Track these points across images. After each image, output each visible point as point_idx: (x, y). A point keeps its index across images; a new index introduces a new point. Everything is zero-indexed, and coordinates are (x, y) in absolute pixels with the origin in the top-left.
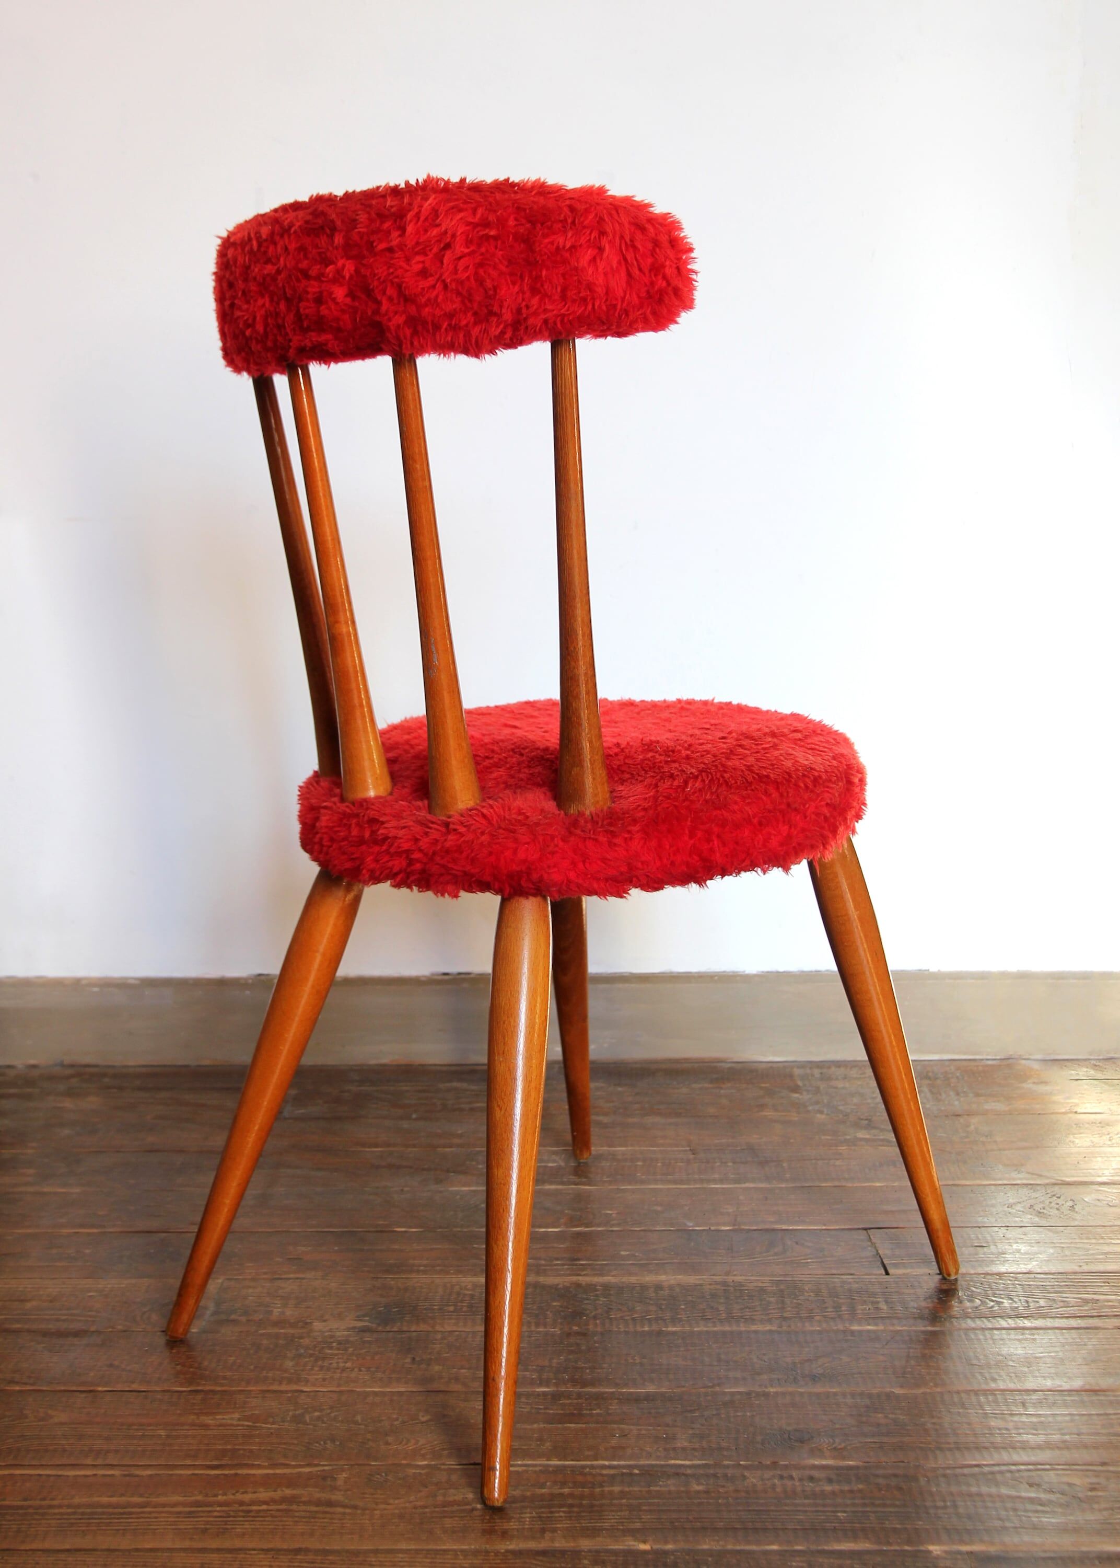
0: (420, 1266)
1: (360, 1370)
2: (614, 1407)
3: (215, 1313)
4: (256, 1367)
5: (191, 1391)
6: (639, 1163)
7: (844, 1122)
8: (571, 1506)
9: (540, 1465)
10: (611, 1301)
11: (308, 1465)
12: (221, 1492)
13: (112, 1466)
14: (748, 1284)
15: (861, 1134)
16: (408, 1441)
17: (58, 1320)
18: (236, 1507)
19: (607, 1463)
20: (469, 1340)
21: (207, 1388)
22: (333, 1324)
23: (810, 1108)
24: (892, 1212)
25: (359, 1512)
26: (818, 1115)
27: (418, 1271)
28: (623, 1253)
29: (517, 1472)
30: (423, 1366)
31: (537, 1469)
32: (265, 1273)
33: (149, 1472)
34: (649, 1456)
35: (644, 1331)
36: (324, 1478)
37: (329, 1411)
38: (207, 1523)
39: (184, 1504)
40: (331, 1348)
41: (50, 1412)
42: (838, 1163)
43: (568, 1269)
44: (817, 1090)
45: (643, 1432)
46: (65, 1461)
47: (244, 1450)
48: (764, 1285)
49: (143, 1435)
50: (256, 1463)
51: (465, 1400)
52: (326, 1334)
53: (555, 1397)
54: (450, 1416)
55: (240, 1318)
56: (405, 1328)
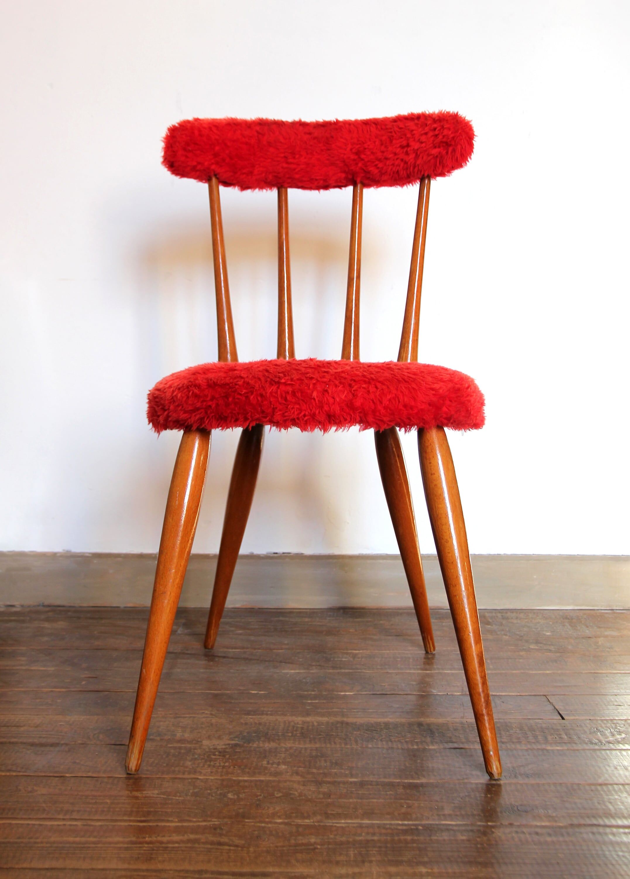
0: (268, 711)
1: (234, 768)
2: (401, 790)
4: (167, 765)
6: (399, 659)
7: (521, 640)
8: (380, 847)
9: (357, 823)
10: (391, 732)
11: (205, 821)
12: (147, 836)
13: (76, 820)
15: (532, 646)
16: (269, 808)
17: (40, 737)
18: (158, 845)
19: (400, 822)
20: (303, 751)
22: (215, 742)
23: (499, 633)
24: (560, 686)
25: (240, 849)
26: (504, 637)
27: (267, 714)
28: (395, 706)
29: (342, 827)
30: (275, 766)
31: (355, 825)
32: (171, 714)
33: (100, 823)
34: (428, 818)
36: (215, 829)
37: (216, 790)
38: (139, 854)
39: (123, 843)
40: (215, 755)
41: (35, 788)
42: (521, 660)
44: (501, 624)
45: (422, 805)
46: (44, 816)
47: (162, 811)
49: (96, 803)
50: (170, 819)
51: (304, 785)
52: (211, 747)
53: (362, 784)
54: (295, 794)
55: (156, 738)
56: (261, 745)
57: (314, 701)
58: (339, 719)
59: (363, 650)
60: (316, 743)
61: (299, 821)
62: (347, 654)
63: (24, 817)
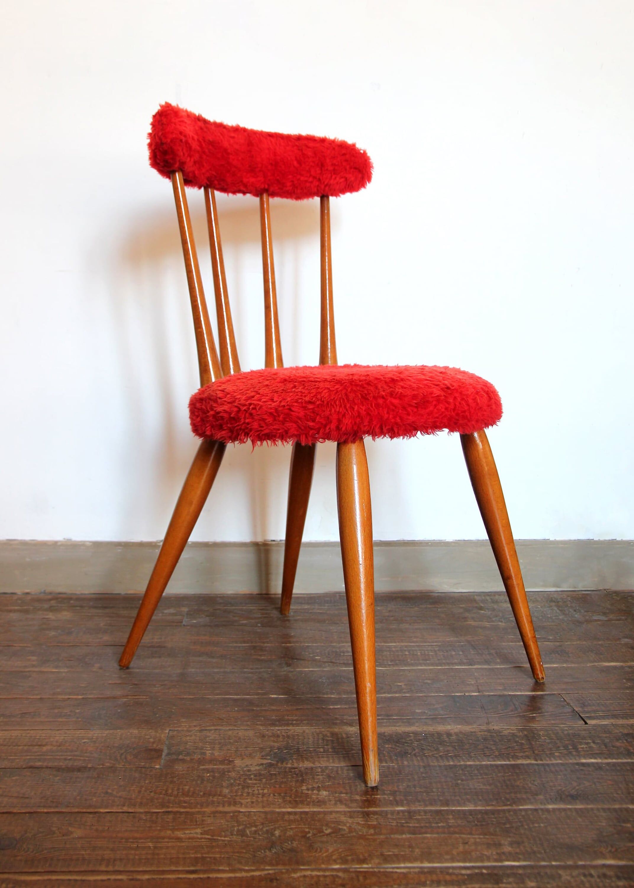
0: (293, 720)
1: (274, 795)
2: (451, 821)
3: (168, 754)
4: (204, 794)
5: (163, 812)
6: (406, 653)
9: (417, 867)
10: (422, 744)
11: (258, 870)
13: (120, 872)
14: (504, 732)
16: (321, 849)
17: (65, 759)
19: (462, 864)
20: (340, 772)
21: (176, 810)
22: (248, 761)
23: (494, 619)
27: (293, 725)
28: (417, 711)
29: (404, 874)
30: (316, 792)
31: (417, 870)
32: (195, 726)
33: (147, 877)
34: (488, 859)
35: (450, 765)
37: (261, 827)
40: (251, 779)
43: (387, 722)
44: (493, 609)
45: (478, 840)
46: (84, 868)
47: (210, 858)
48: (514, 732)
49: (138, 847)
50: (221, 868)
51: (351, 817)
52: (245, 769)
53: (410, 814)
54: (344, 830)
55: (185, 758)
56: (296, 765)
57: (336, 707)
61: (357, 867)
63: (63, 869)
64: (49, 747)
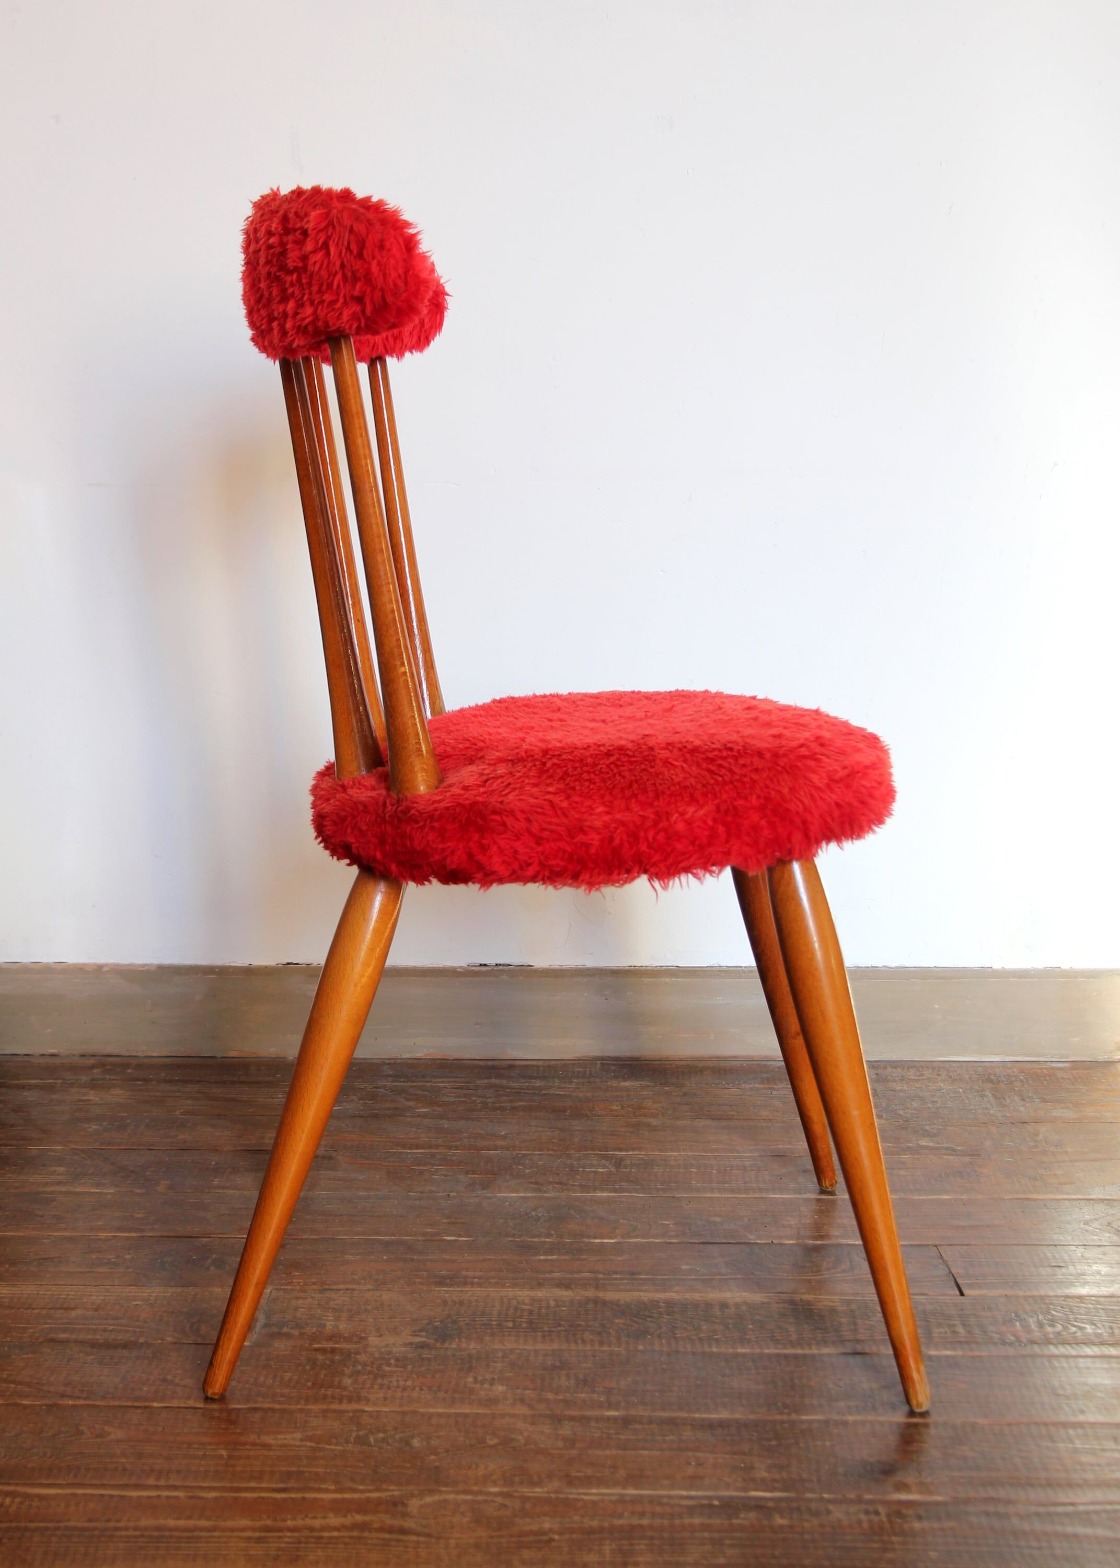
0: (474, 1277)
1: (422, 1389)
2: (687, 1434)
3: (266, 1325)
4: (314, 1384)
5: (248, 1409)
6: (693, 1170)
7: (905, 1128)
8: (652, 1538)
9: (616, 1494)
10: (676, 1319)
11: (377, 1490)
12: (289, 1516)
13: (175, 1488)
14: (816, 1304)
15: (923, 1142)
16: (477, 1465)
17: (105, 1330)
18: (307, 1533)
19: (684, 1493)
20: (532, 1358)
21: (267, 1405)
22: (390, 1339)
24: (963, 1227)
25: (433, 1540)
27: (472, 1284)
28: (684, 1267)
29: (594, 1502)
30: (487, 1386)
31: (614, 1498)
32: (314, 1284)
33: (213, 1494)
34: (727, 1487)
35: (711, 1353)
36: (395, 1504)
37: (393, 1433)
38: (279, 1549)
39: (253, 1529)
40: (389, 1365)
41: (106, 1428)
42: (902, 1173)
43: (628, 1283)
45: (721, 1461)
46: (124, 1481)
47: (310, 1472)
48: (834, 1304)
49: (204, 1455)
50: (323, 1486)
51: (533, 1424)
52: (383, 1350)
53: (626, 1422)
54: (518, 1441)
55: (292, 1331)
56: (464, 1345)
57: (550, 1257)
58: (590, 1293)
59: (633, 1149)
60: (552, 1341)
61: (526, 1491)
62: (606, 1157)
63: (94, 1482)
64: (79, 1312)
